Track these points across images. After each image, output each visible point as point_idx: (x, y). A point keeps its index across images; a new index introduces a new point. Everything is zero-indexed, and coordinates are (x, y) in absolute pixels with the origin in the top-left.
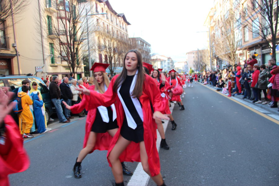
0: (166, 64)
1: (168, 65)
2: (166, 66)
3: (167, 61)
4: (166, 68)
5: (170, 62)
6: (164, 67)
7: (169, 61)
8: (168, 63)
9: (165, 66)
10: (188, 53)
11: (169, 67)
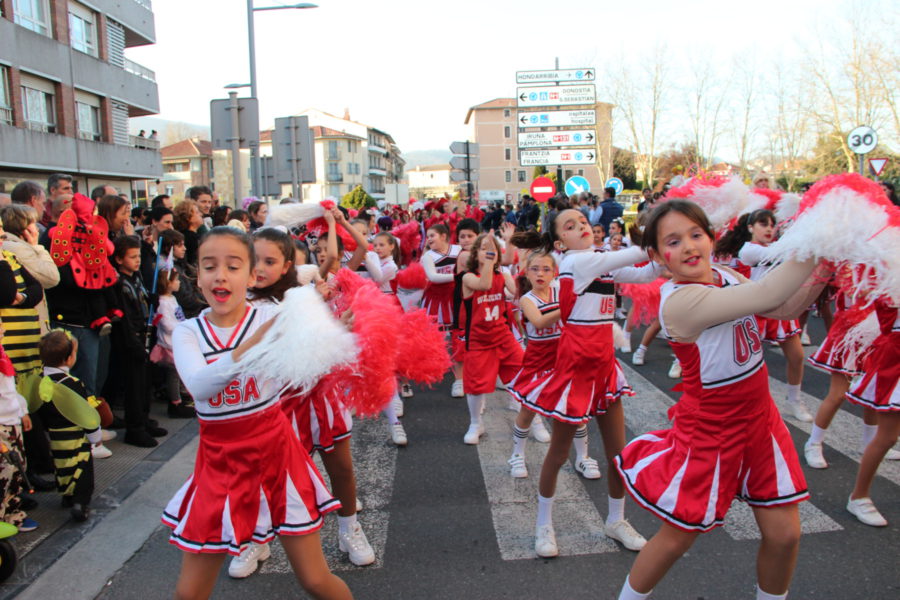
0: (361, 156)
1: (371, 168)
2: (357, 173)
3: (364, 144)
4: (358, 179)
5: (384, 151)
6: (350, 173)
7: (380, 146)
8: (373, 154)
9: (354, 169)
10: (479, 109)
11: (373, 177)
